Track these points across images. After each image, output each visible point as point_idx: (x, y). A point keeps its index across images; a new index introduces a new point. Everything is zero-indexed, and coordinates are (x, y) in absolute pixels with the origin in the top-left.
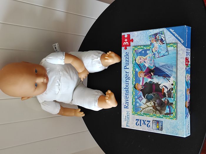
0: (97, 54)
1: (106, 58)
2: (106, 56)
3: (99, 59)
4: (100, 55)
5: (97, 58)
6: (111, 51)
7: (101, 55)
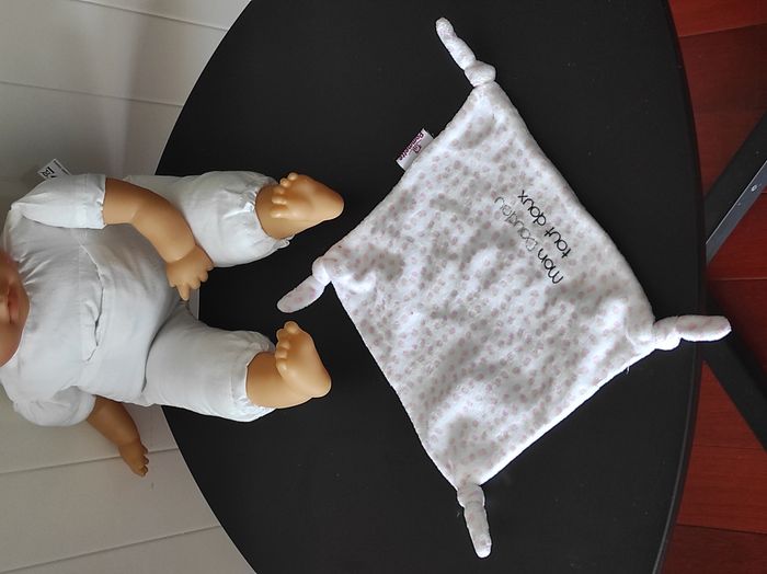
0: (241, 187)
1: (278, 201)
2: (279, 195)
3: (249, 207)
4: (254, 191)
5: (242, 206)
6: (298, 173)
7: (257, 189)
